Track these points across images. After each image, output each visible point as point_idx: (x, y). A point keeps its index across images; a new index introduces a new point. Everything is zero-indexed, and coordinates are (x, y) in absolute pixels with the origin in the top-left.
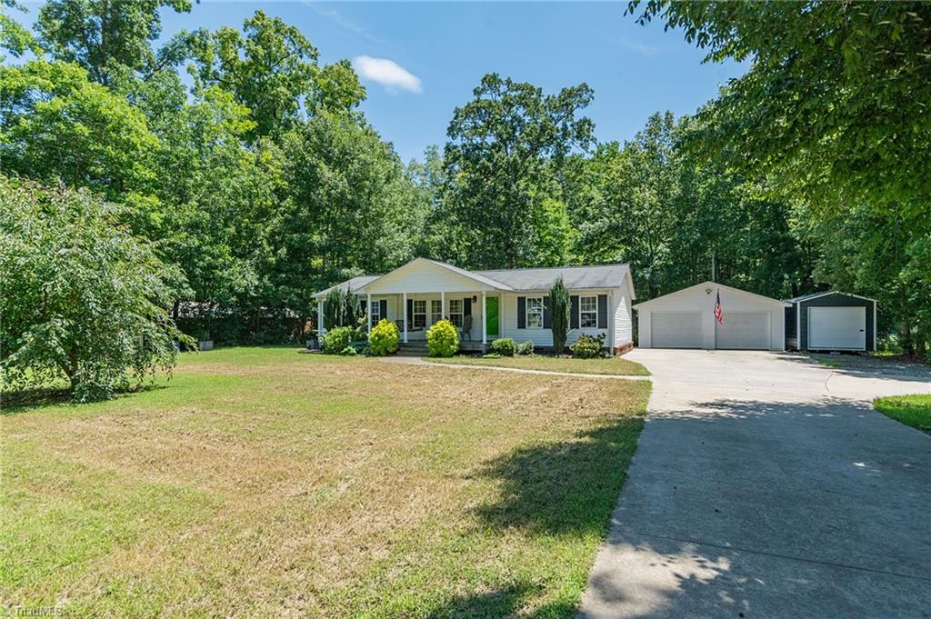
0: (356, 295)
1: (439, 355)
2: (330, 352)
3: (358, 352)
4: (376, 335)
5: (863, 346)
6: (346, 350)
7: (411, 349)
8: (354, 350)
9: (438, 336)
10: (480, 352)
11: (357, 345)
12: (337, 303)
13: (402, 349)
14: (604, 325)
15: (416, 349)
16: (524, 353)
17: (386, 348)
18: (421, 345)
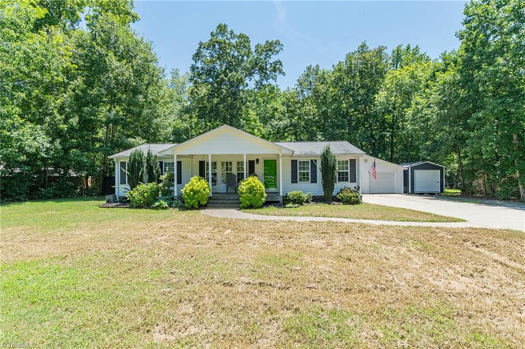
0: (156, 157)
1: (251, 207)
2: (139, 207)
3: (170, 205)
4: (191, 190)
5: (439, 191)
6: (157, 204)
7: (220, 202)
8: (165, 204)
9: (251, 190)
10: (278, 202)
11: (167, 199)
12: (140, 163)
13: (212, 201)
14: (354, 180)
15: (224, 202)
16: (307, 202)
17: (199, 202)
18: (228, 198)
